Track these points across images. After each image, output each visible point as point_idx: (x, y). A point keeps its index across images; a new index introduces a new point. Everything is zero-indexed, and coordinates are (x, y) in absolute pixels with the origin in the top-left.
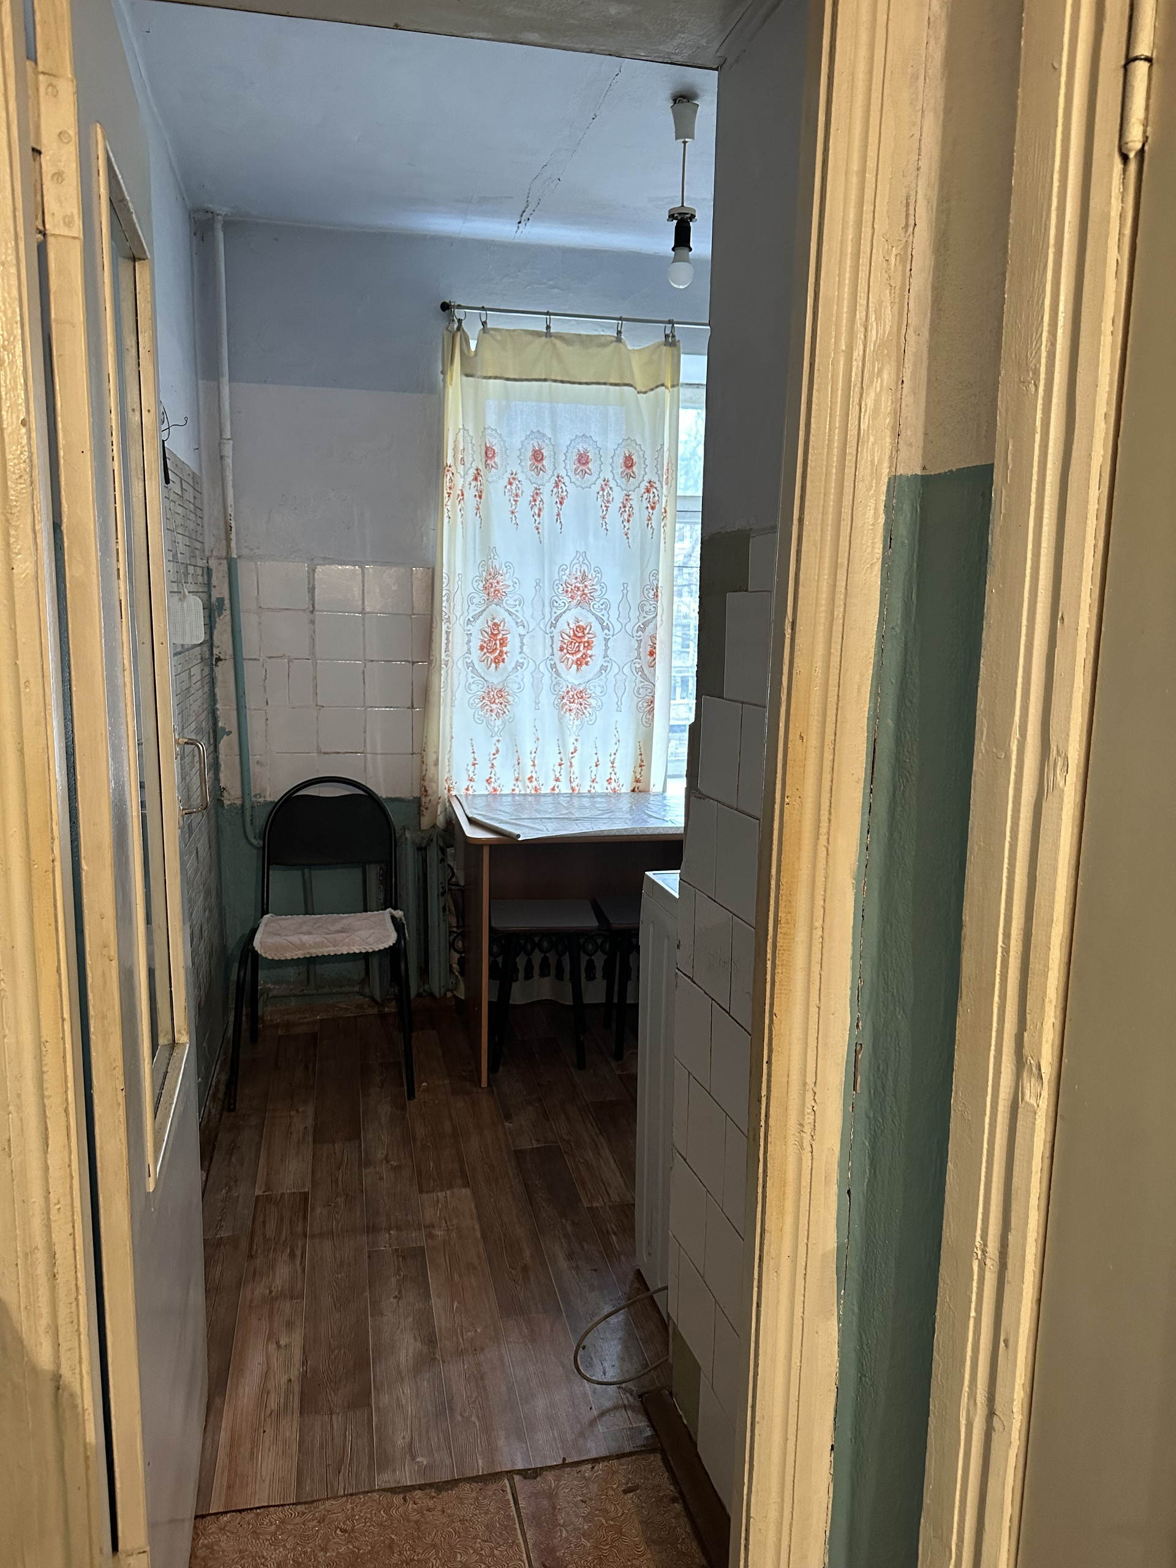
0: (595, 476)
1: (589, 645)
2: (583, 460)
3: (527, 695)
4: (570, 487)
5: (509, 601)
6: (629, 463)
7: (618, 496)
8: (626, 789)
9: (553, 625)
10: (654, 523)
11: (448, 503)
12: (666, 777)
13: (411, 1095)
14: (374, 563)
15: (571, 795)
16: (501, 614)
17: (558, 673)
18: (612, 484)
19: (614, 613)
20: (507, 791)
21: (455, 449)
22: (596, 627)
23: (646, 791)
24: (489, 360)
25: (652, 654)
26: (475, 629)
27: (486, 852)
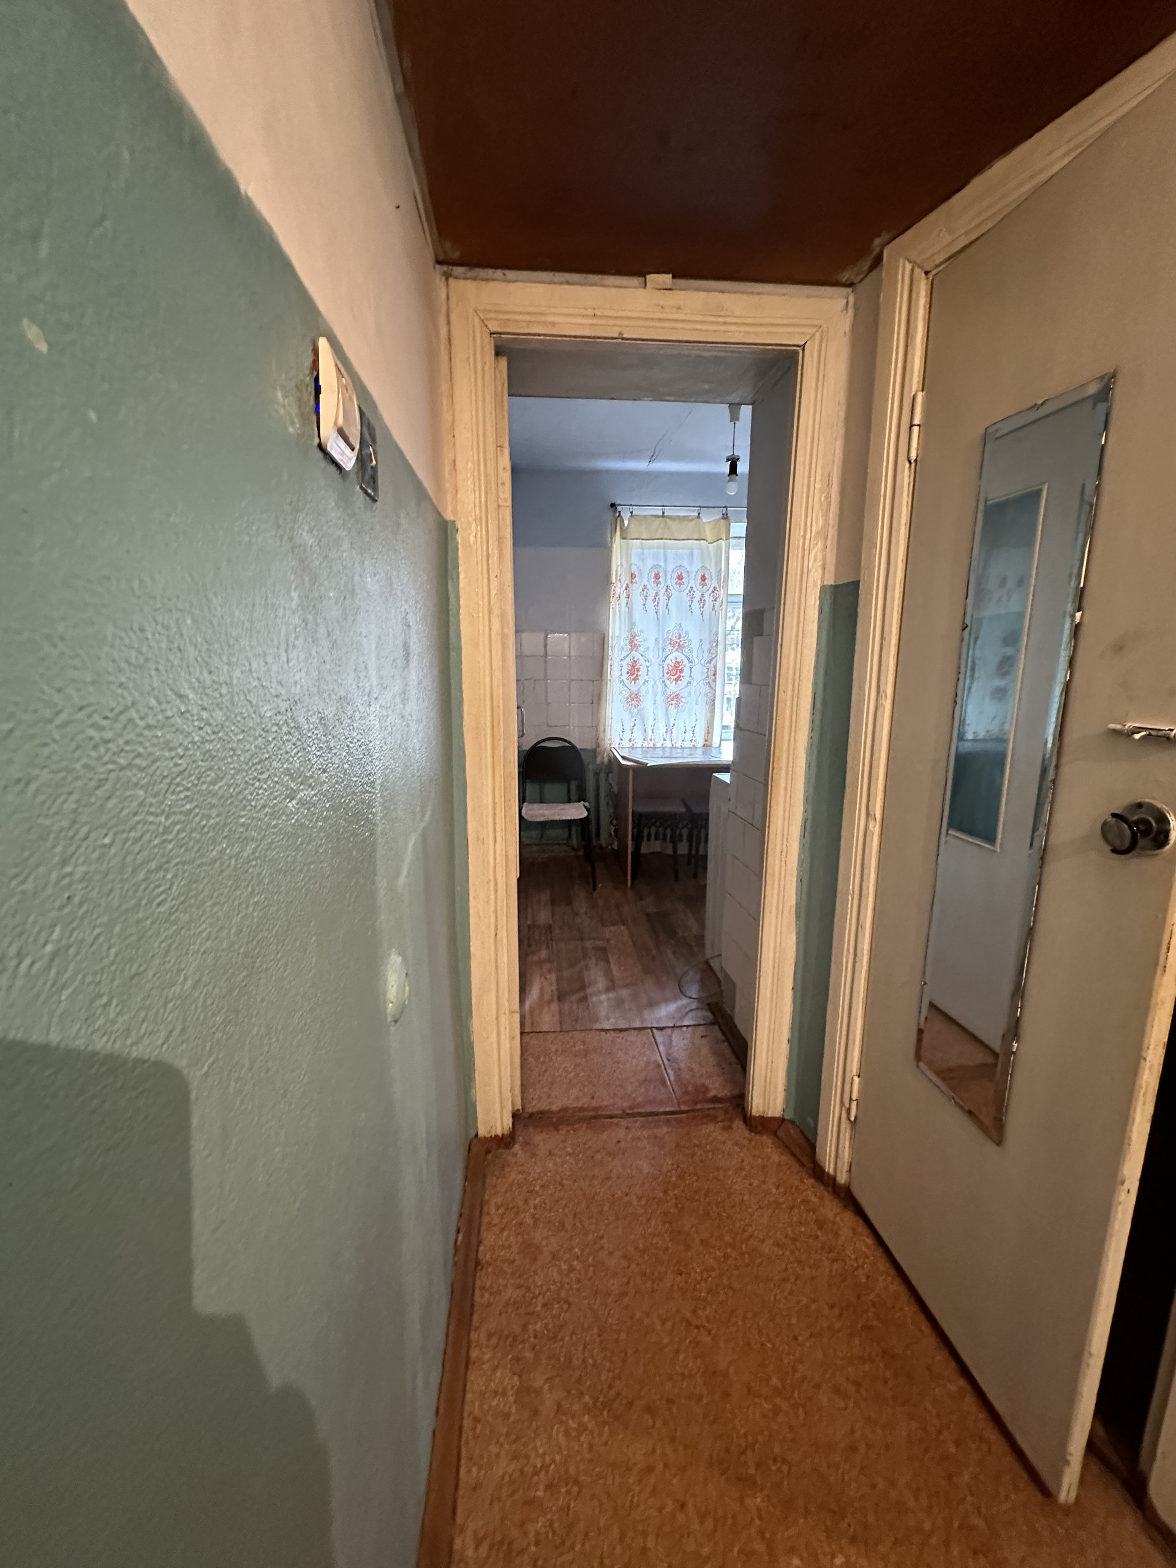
0: (686, 584)
1: (681, 671)
2: (680, 577)
3: (650, 697)
4: (673, 592)
5: (641, 649)
6: (703, 578)
7: (698, 595)
8: (700, 745)
9: (664, 661)
10: (716, 608)
11: (613, 601)
12: (721, 740)
13: (594, 889)
14: (575, 632)
15: (672, 748)
16: (637, 655)
17: (665, 685)
18: (695, 589)
19: (695, 654)
20: (639, 745)
21: (616, 575)
22: (686, 661)
23: (711, 746)
24: (633, 532)
25: (714, 675)
26: (624, 663)
27: (631, 773)
